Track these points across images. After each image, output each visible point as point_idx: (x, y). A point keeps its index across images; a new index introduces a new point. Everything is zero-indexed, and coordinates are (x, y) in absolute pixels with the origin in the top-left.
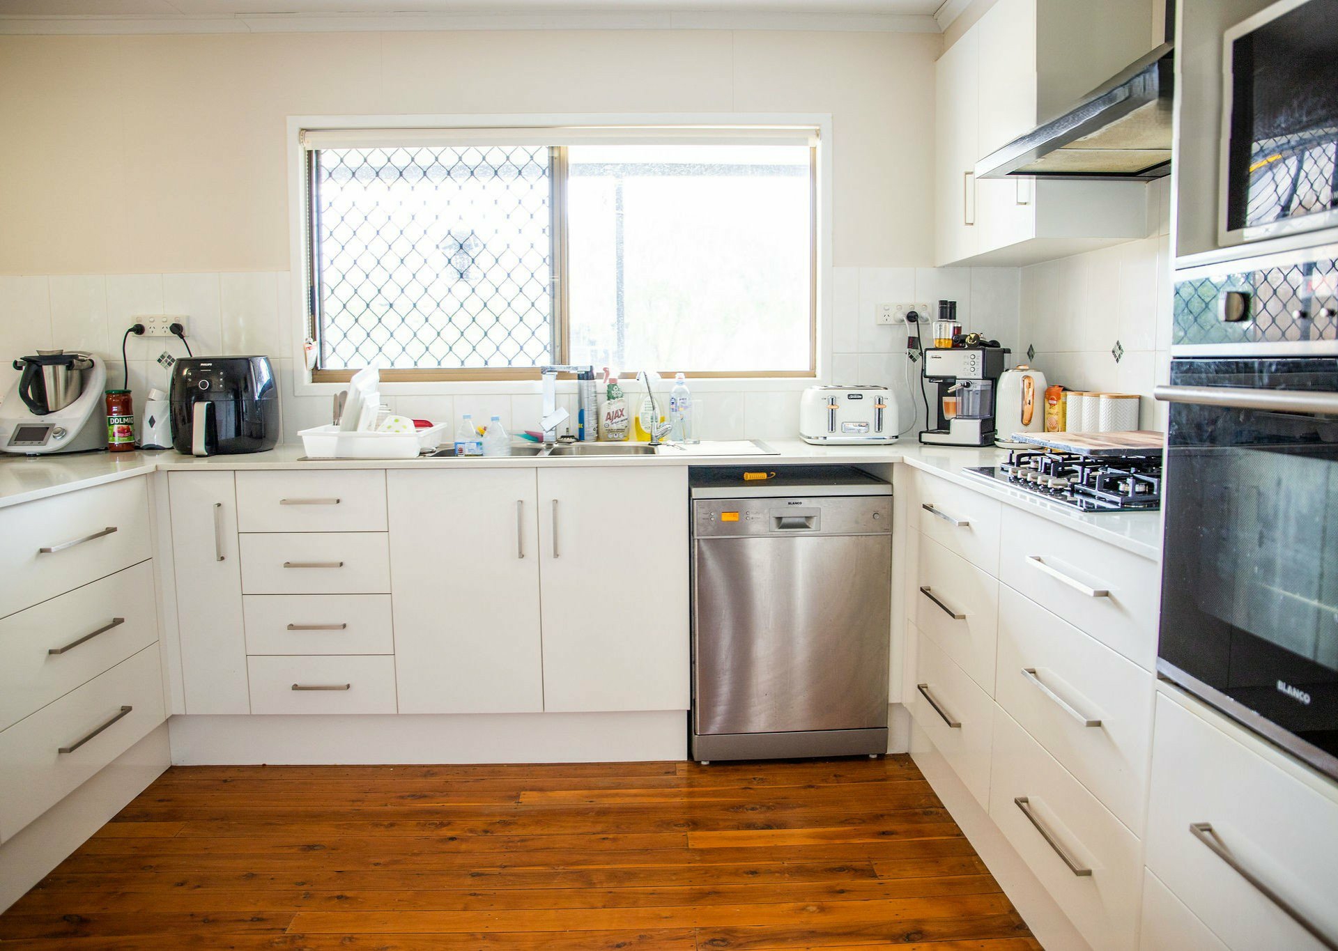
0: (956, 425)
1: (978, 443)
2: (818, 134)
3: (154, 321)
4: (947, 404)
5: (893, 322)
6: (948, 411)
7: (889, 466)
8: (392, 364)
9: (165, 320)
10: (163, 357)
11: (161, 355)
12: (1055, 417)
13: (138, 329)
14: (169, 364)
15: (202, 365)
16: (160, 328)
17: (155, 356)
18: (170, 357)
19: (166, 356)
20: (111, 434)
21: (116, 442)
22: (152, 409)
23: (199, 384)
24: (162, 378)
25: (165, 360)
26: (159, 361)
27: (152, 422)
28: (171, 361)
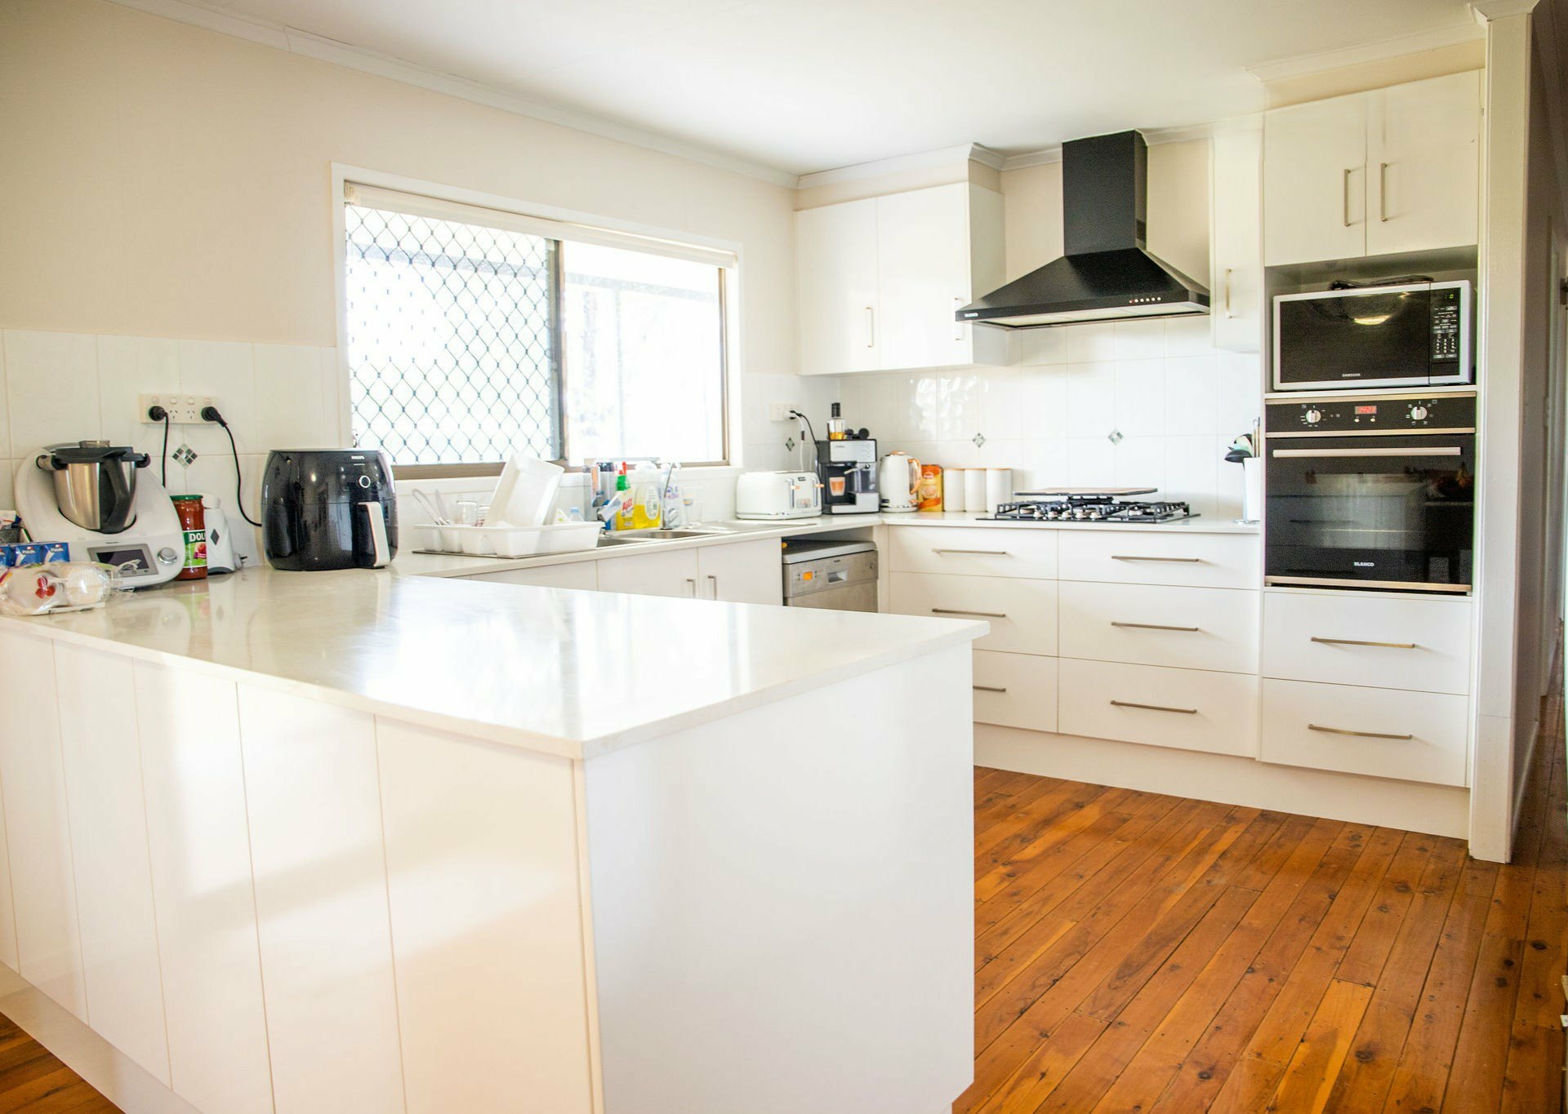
0: (860, 497)
1: (877, 510)
2: (736, 257)
3: (175, 403)
4: (834, 483)
5: (781, 419)
6: (834, 489)
7: (869, 529)
8: (439, 458)
9: (191, 401)
10: (180, 451)
11: (177, 449)
12: (933, 487)
13: (156, 414)
14: (189, 461)
15: (353, 458)
16: (184, 413)
17: (171, 452)
18: (189, 451)
19: (185, 450)
20: (191, 557)
21: (193, 565)
22: (212, 520)
23: (360, 481)
24: (182, 480)
25: (183, 456)
26: (176, 457)
27: (215, 537)
28: (191, 457)
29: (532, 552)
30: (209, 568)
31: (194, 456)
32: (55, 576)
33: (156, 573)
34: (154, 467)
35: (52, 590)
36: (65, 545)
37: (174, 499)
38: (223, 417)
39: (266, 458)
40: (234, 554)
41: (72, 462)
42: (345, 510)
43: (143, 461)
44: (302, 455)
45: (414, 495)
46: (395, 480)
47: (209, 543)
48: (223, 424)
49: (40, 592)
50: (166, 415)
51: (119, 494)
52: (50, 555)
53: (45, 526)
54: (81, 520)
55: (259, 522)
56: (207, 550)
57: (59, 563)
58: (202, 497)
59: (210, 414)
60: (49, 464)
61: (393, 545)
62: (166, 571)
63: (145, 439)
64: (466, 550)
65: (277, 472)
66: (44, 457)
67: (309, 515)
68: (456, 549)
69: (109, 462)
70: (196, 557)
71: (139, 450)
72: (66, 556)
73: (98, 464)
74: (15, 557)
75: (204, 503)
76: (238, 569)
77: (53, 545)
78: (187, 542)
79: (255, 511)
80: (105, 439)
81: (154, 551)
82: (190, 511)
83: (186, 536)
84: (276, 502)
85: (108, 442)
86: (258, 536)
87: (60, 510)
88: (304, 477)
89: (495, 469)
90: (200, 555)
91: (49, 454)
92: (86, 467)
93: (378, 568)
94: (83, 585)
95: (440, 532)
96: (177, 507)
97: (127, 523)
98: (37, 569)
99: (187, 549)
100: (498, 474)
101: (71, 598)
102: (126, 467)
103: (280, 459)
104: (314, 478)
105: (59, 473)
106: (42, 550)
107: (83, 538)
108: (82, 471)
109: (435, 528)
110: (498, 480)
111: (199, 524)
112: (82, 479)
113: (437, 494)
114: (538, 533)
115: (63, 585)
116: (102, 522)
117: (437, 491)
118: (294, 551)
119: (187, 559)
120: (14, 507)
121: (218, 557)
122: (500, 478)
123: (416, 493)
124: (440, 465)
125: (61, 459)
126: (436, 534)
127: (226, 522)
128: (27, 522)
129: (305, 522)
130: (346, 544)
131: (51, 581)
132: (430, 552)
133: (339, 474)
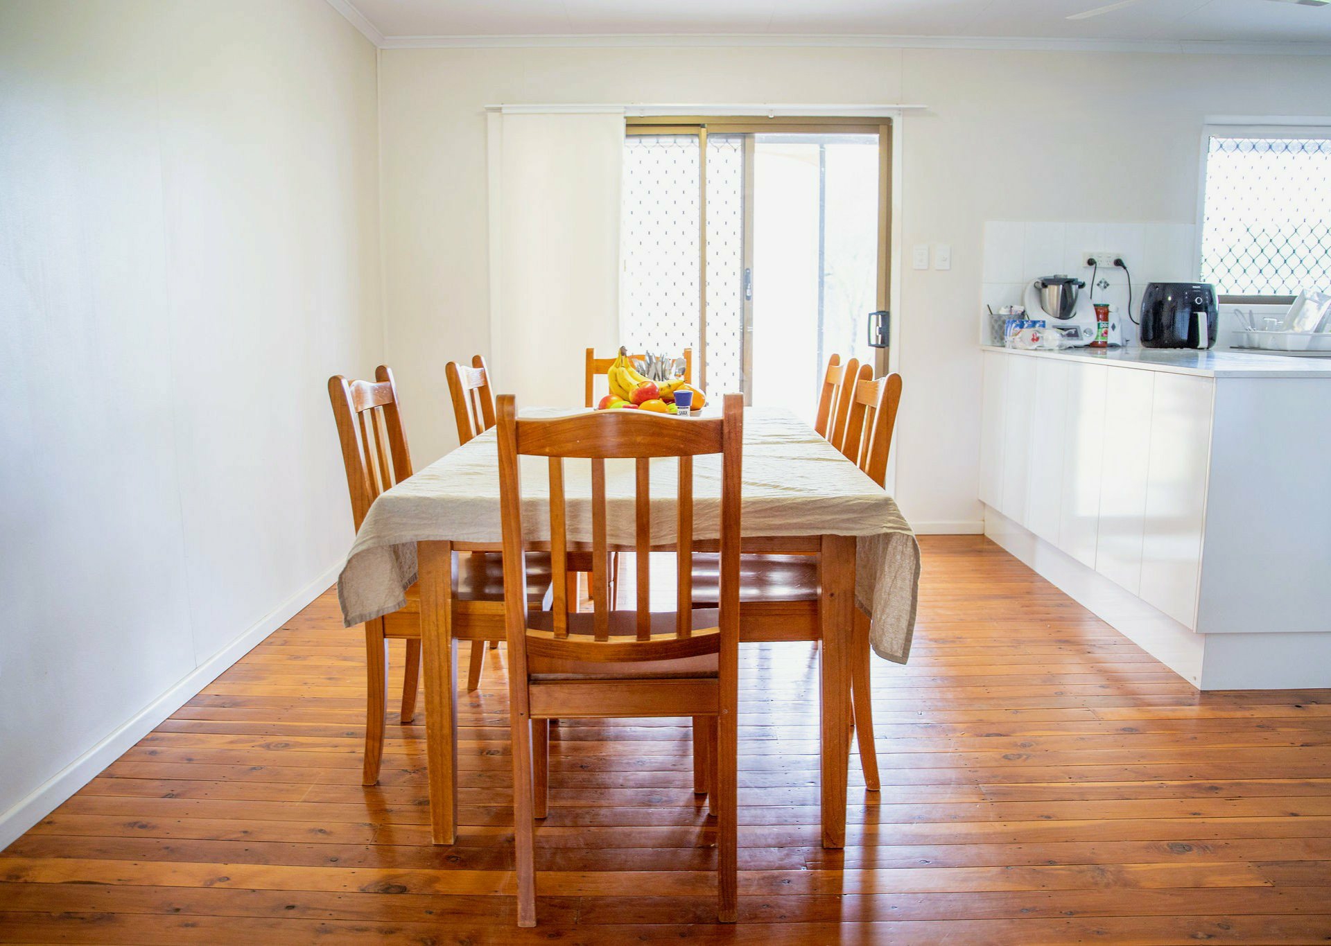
3: (1101, 257)
9: (1109, 255)
10: (1101, 282)
11: (1099, 281)
13: (1091, 262)
14: (1105, 287)
15: (1194, 287)
16: (1104, 262)
17: (1096, 281)
18: (1105, 282)
19: (1103, 281)
20: (1100, 335)
21: (1100, 340)
22: (1113, 318)
23: (1196, 300)
24: (1100, 297)
25: (1102, 285)
26: (1098, 285)
27: (1113, 327)
28: (1107, 285)
29: (1304, 349)
30: (1108, 343)
31: (1108, 285)
32: (1039, 333)
33: (1082, 339)
34: (1087, 289)
35: (1037, 339)
36: (1044, 322)
37: (1095, 305)
38: (1125, 265)
39: (1145, 287)
40: (1122, 338)
41: (1050, 284)
42: (1187, 316)
43: (1082, 286)
44: (1165, 285)
45: (1235, 313)
46: (1219, 303)
47: (1110, 330)
48: (1125, 268)
49: (1033, 340)
50: (1095, 263)
51: (1069, 300)
52: (1038, 325)
53: (1035, 313)
54: (1051, 313)
55: (1138, 322)
56: (1109, 333)
57: (1041, 328)
58: (1108, 305)
59: (1118, 263)
60: (1040, 286)
61: (1211, 339)
62: (1087, 340)
63: (1084, 275)
64: (1262, 346)
65: (1150, 295)
66: (1037, 282)
67: (1165, 319)
68: (1256, 346)
69: (1067, 284)
70: (1102, 335)
71: (1081, 280)
72: (1044, 326)
73: (1061, 286)
74: (1024, 324)
75: (1110, 308)
76: (1123, 346)
77: (1039, 321)
78: (1099, 328)
79: (1137, 316)
80: (1065, 274)
81: (1082, 329)
82: (1102, 312)
83: (1099, 324)
84: (1147, 312)
85: (1066, 276)
86: (1137, 330)
87: (1042, 308)
88: (1165, 298)
89: (1289, 300)
90: (1105, 335)
91: (1039, 281)
92: (1056, 287)
93: (1199, 349)
94: (1050, 337)
95: (1248, 335)
96: (1096, 310)
97: (1071, 315)
98: (1032, 329)
99: (1098, 331)
100: (1291, 303)
101: (1045, 344)
102: (1074, 288)
103: (1153, 286)
104: (1170, 299)
105: (1044, 290)
106: (1034, 323)
107: (1051, 320)
108: (1054, 289)
109: (1244, 332)
110: (1289, 308)
111: (1106, 319)
112: (1054, 293)
113: (1251, 313)
114: (1309, 337)
115: (1042, 337)
116: (1060, 314)
117: (1251, 311)
118: (1154, 338)
119: (1098, 336)
120: (1022, 304)
121: (1113, 338)
122: (1292, 306)
123: (1237, 312)
124: (1259, 296)
125: (1045, 283)
126: (1245, 336)
127: (1120, 320)
128: (1028, 312)
129: (1162, 324)
130: (1184, 336)
131: (1038, 335)
132: (1241, 348)
133: (1184, 296)
